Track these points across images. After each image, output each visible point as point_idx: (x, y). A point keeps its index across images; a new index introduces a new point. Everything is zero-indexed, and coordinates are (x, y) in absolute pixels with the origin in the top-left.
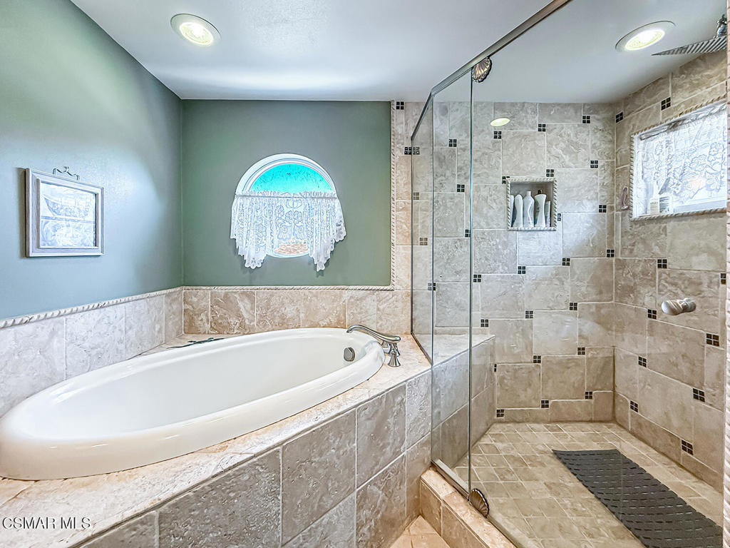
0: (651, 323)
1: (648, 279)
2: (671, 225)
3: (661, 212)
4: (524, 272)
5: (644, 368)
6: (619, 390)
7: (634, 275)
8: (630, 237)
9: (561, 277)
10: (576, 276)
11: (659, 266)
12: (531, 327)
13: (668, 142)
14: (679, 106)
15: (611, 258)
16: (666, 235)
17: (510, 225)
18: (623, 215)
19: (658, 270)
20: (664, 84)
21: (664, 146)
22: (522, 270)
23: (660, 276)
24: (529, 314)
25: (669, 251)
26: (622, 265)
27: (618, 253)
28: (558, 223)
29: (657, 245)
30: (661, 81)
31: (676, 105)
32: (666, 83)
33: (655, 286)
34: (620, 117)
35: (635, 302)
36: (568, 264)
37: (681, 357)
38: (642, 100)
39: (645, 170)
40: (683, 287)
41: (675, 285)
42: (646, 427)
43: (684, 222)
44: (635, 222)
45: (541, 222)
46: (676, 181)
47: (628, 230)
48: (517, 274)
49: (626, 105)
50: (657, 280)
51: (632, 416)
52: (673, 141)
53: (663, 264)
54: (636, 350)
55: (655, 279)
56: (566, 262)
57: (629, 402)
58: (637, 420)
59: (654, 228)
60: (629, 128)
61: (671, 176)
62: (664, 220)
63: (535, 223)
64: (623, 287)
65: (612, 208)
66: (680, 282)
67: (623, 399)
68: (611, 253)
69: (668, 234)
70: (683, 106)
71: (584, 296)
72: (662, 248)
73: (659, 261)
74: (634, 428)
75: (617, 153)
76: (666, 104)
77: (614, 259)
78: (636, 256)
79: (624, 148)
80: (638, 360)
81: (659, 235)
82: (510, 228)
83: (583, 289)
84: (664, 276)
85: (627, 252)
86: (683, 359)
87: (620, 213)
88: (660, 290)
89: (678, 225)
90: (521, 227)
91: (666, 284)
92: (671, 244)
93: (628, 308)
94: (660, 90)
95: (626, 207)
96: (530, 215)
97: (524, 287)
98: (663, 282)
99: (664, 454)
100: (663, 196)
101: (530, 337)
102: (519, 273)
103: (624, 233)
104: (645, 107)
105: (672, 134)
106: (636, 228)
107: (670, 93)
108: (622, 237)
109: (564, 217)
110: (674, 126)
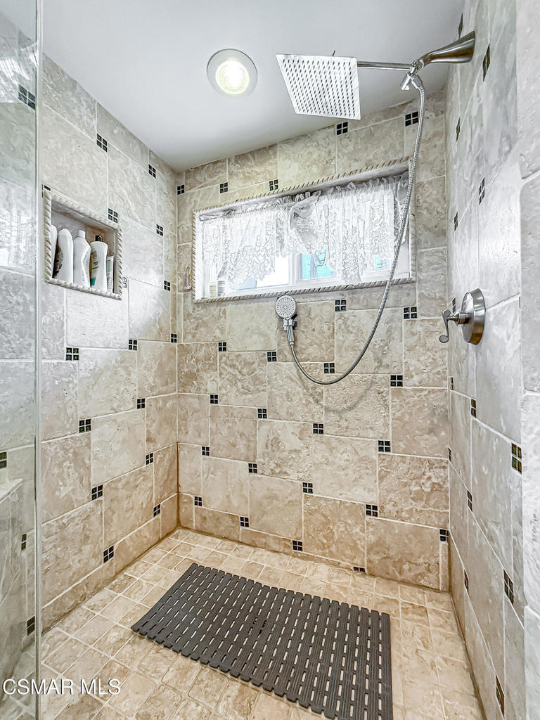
0: (213, 408)
1: (209, 363)
2: (230, 307)
3: (219, 295)
4: (77, 358)
5: (207, 457)
6: (183, 490)
7: (197, 361)
8: (192, 320)
9: (128, 365)
10: (144, 365)
11: (220, 349)
12: (88, 445)
13: (225, 227)
14: (234, 193)
15: (174, 343)
16: (225, 318)
17: (51, 272)
18: (185, 297)
19: (219, 353)
20: (221, 167)
21: (221, 231)
22: (73, 354)
23: (221, 359)
24: (85, 425)
25: (228, 333)
26: (185, 350)
27: (181, 337)
28: (124, 290)
29: (218, 327)
30: (220, 164)
31: (233, 191)
32: (223, 167)
33: (217, 370)
34: (181, 190)
35: (199, 389)
36: (135, 348)
37: (239, 437)
38: (203, 177)
39: (204, 252)
40: (240, 368)
41: (233, 366)
42: (210, 518)
43: (239, 305)
44: (198, 304)
45: (101, 284)
46: (232, 267)
47: (191, 312)
48: (64, 361)
49: (187, 178)
50: (218, 364)
51: (196, 512)
52: (228, 227)
53: (223, 347)
54: (199, 440)
55: (216, 362)
56: (133, 344)
57: (194, 498)
58: (201, 515)
59: (214, 310)
60: (190, 203)
61: (229, 260)
62: (224, 303)
63: (92, 282)
64: (186, 375)
65: (174, 287)
66: (237, 364)
67: (186, 497)
68: (174, 338)
69: (227, 317)
70: (238, 194)
71: (152, 388)
72: (222, 331)
73: (220, 344)
74: (198, 525)
75: (178, 228)
76: (224, 188)
77: (177, 344)
78: (199, 340)
79: (186, 224)
80: (202, 450)
81: (220, 317)
82: (51, 278)
83: (151, 380)
84: (224, 358)
85: (190, 337)
86: (241, 437)
87: (182, 294)
88: (221, 374)
89: (236, 308)
90: (70, 281)
91: (226, 367)
92: (230, 327)
93: (192, 397)
94: (219, 172)
95: (189, 287)
96: (84, 269)
97: (76, 381)
98: (223, 365)
99: (226, 538)
100: (220, 279)
101: (87, 462)
102: (69, 358)
103: (188, 316)
104: (206, 185)
105: (227, 221)
106: (198, 311)
107: (227, 178)
108: (185, 320)
109: (131, 283)
110: (229, 212)
